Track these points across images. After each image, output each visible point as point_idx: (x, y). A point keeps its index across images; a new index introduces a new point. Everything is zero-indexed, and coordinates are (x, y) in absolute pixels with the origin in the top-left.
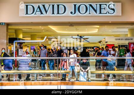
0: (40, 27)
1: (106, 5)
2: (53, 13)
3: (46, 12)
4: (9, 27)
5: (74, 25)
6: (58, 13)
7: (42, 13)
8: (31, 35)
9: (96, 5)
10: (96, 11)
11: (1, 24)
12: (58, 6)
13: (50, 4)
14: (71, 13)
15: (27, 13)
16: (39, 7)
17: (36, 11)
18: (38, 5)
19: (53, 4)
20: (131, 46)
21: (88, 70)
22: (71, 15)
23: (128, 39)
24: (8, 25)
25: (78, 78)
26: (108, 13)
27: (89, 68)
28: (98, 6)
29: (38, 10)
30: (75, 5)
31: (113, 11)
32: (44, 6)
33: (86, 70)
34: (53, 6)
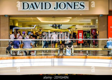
0: (31, 18)
1: (78, 3)
2: (42, 9)
3: (37, 7)
4: (10, 18)
5: (56, 17)
6: (45, 9)
7: (34, 9)
8: (23, 24)
9: (72, 3)
10: (71, 7)
11: (5, 16)
12: (45, 3)
13: (39, 2)
14: (55, 8)
15: (24, 9)
16: (32, 4)
17: (30, 7)
18: (31, 3)
19: (42, 2)
20: (93, 32)
21: (72, 48)
22: (55, 10)
23: (92, 27)
24: (9, 16)
25: (65, 53)
26: (80, 8)
27: (72, 46)
28: (73, 4)
29: (32, 6)
30: (57, 3)
31: (83, 7)
32: (35, 3)
33: (71, 48)
34: (42, 3)
